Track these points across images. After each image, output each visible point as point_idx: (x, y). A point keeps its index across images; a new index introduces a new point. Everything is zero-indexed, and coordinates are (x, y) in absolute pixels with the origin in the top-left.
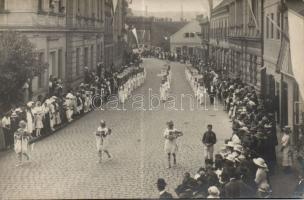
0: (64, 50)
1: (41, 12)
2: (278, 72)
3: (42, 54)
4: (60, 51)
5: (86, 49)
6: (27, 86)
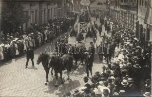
2: (145, 23)
3: (27, 12)
4: (36, 11)
6: (21, 27)
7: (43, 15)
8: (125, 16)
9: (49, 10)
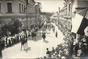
0: (26, 21)
1: (20, 12)
3: (21, 22)
4: (25, 21)
6: (18, 29)
8: (66, 22)
9: (31, 21)
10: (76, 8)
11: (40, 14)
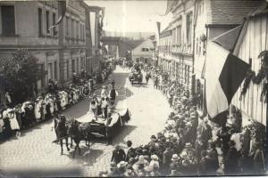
0: (58, 62)
1: (41, 35)
2: (203, 78)
3: (42, 65)
4: (55, 62)
5: (73, 61)
7: (66, 68)
8: (178, 68)
10: (207, 26)
11: (102, 41)
